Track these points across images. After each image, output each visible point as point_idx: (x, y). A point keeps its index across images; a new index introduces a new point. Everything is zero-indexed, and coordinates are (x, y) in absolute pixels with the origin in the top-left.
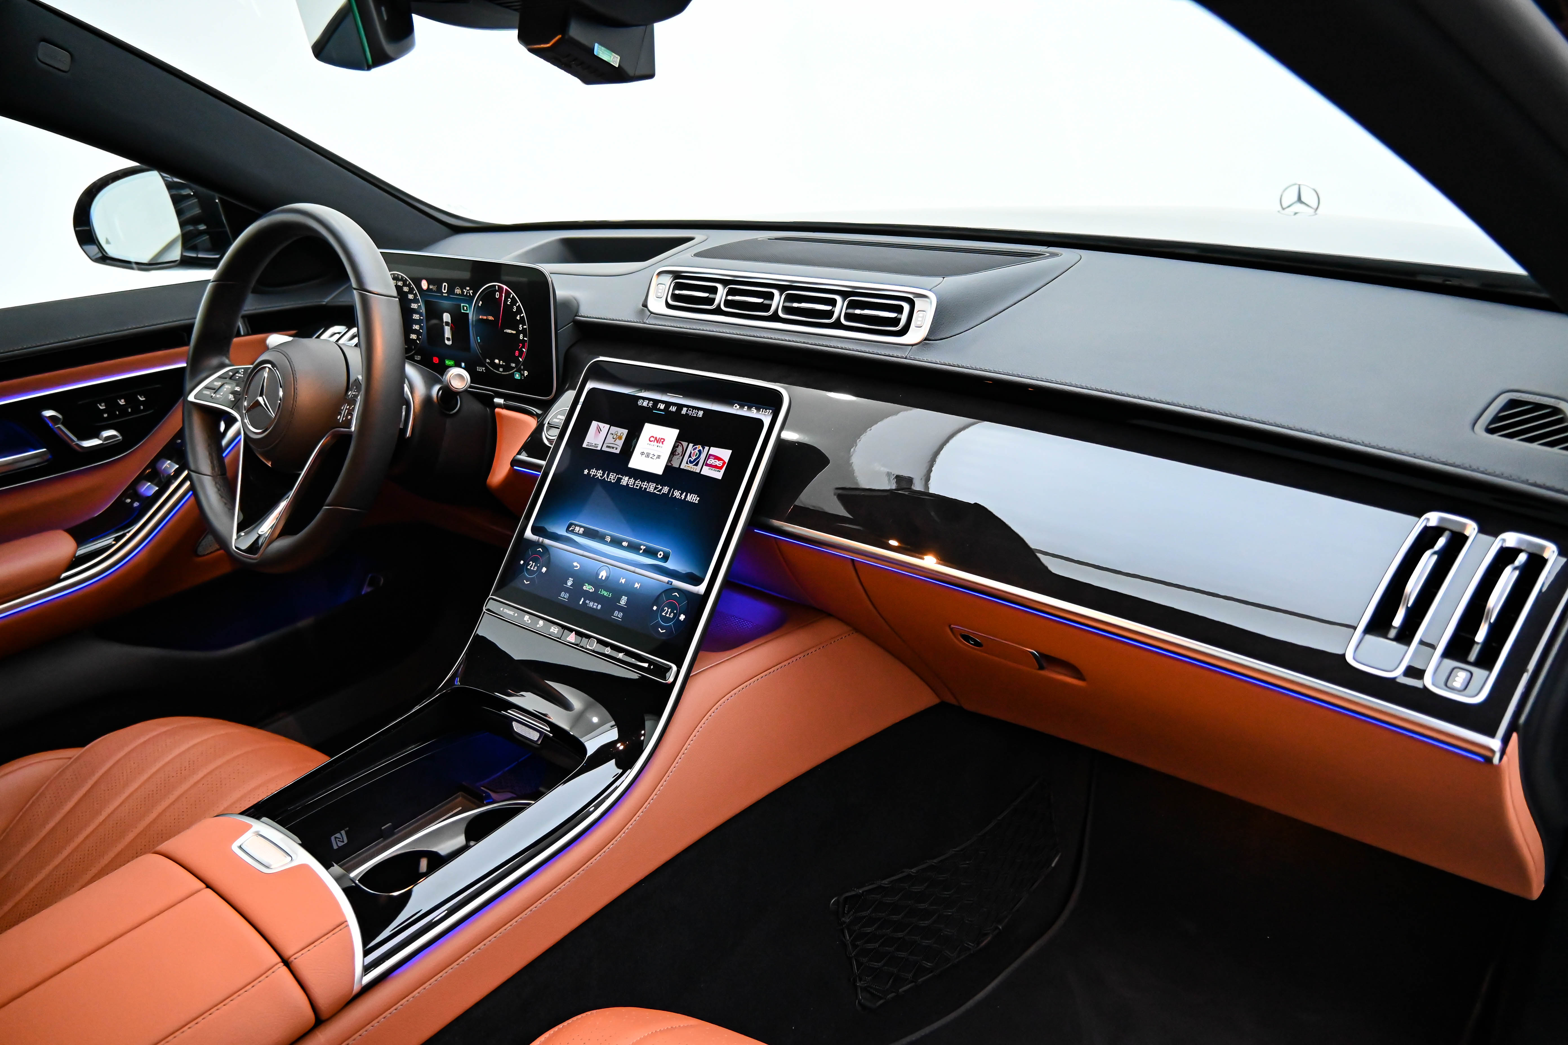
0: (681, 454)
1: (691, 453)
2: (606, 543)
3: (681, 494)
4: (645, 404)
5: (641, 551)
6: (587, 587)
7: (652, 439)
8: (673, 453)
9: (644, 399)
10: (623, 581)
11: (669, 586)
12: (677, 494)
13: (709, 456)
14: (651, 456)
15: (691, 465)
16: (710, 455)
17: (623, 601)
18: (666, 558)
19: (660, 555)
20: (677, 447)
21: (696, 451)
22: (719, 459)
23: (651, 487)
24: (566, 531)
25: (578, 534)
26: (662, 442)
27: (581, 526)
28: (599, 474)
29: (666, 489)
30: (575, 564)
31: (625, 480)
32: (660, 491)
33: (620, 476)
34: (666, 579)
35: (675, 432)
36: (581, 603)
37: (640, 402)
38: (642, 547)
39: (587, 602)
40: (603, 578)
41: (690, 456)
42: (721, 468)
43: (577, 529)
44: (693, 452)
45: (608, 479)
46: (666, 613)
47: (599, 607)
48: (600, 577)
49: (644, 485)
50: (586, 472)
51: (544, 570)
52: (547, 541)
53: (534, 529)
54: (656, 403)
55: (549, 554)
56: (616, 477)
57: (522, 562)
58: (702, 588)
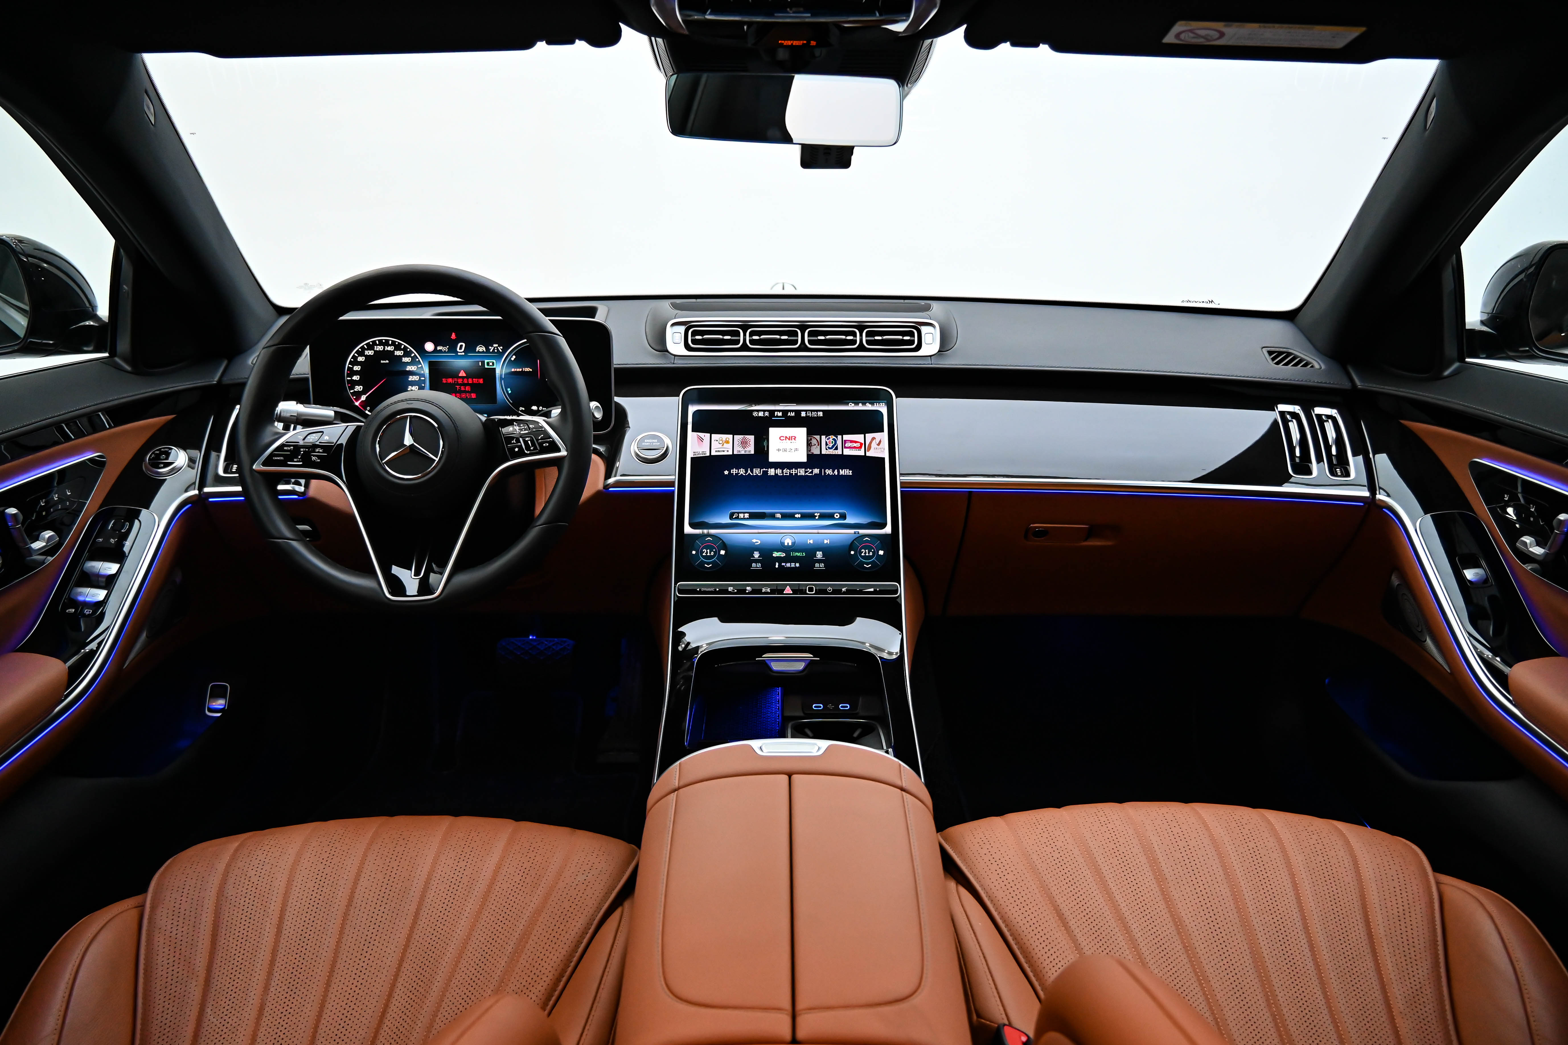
0: (817, 444)
1: (826, 442)
2: (778, 519)
3: (833, 472)
4: (761, 414)
5: (817, 518)
6: (776, 554)
7: (782, 438)
8: (809, 445)
9: (758, 411)
10: (811, 542)
11: (858, 535)
12: (829, 472)
13: (844, 442)
14: (788, 450)
15: (831, 450)
16: (845, 441)
17: (819, 555)
18: (843, 517)
19: (837, 516)
20: (811, 439)
21: (831, 440)
22: (856, 442)
23: (801, 472)
24: (730, 519)
25: (744, 519)
26: (794, 439)
27: (744, 513)
28: (742, 472)
29: (816, 471)
30: (754, 541)
31: (772, 472)
32: (812, 472)
33: (764, 469)
34: (852, 531)
35: (803, 431)
36: (777, 566)
37: (755, 414)
38: (816, 514)
39: (783, 564)
40: (790, 544)
41: (827, 444)
42: (860, 447)
43: (741, 516)
44: (828, 441)
45: (753, 473)
46: (865, 553)
47: (798, 565)
48: (786, 544)
49: (794, 471)
50: (726, 472)
51: (723, 552)
52: (712, 531)
53: (692, 525)
54: (772, 412)
55: (721, 540)
56: (760, 471)
57: (694, 552)
58: (888, 530)
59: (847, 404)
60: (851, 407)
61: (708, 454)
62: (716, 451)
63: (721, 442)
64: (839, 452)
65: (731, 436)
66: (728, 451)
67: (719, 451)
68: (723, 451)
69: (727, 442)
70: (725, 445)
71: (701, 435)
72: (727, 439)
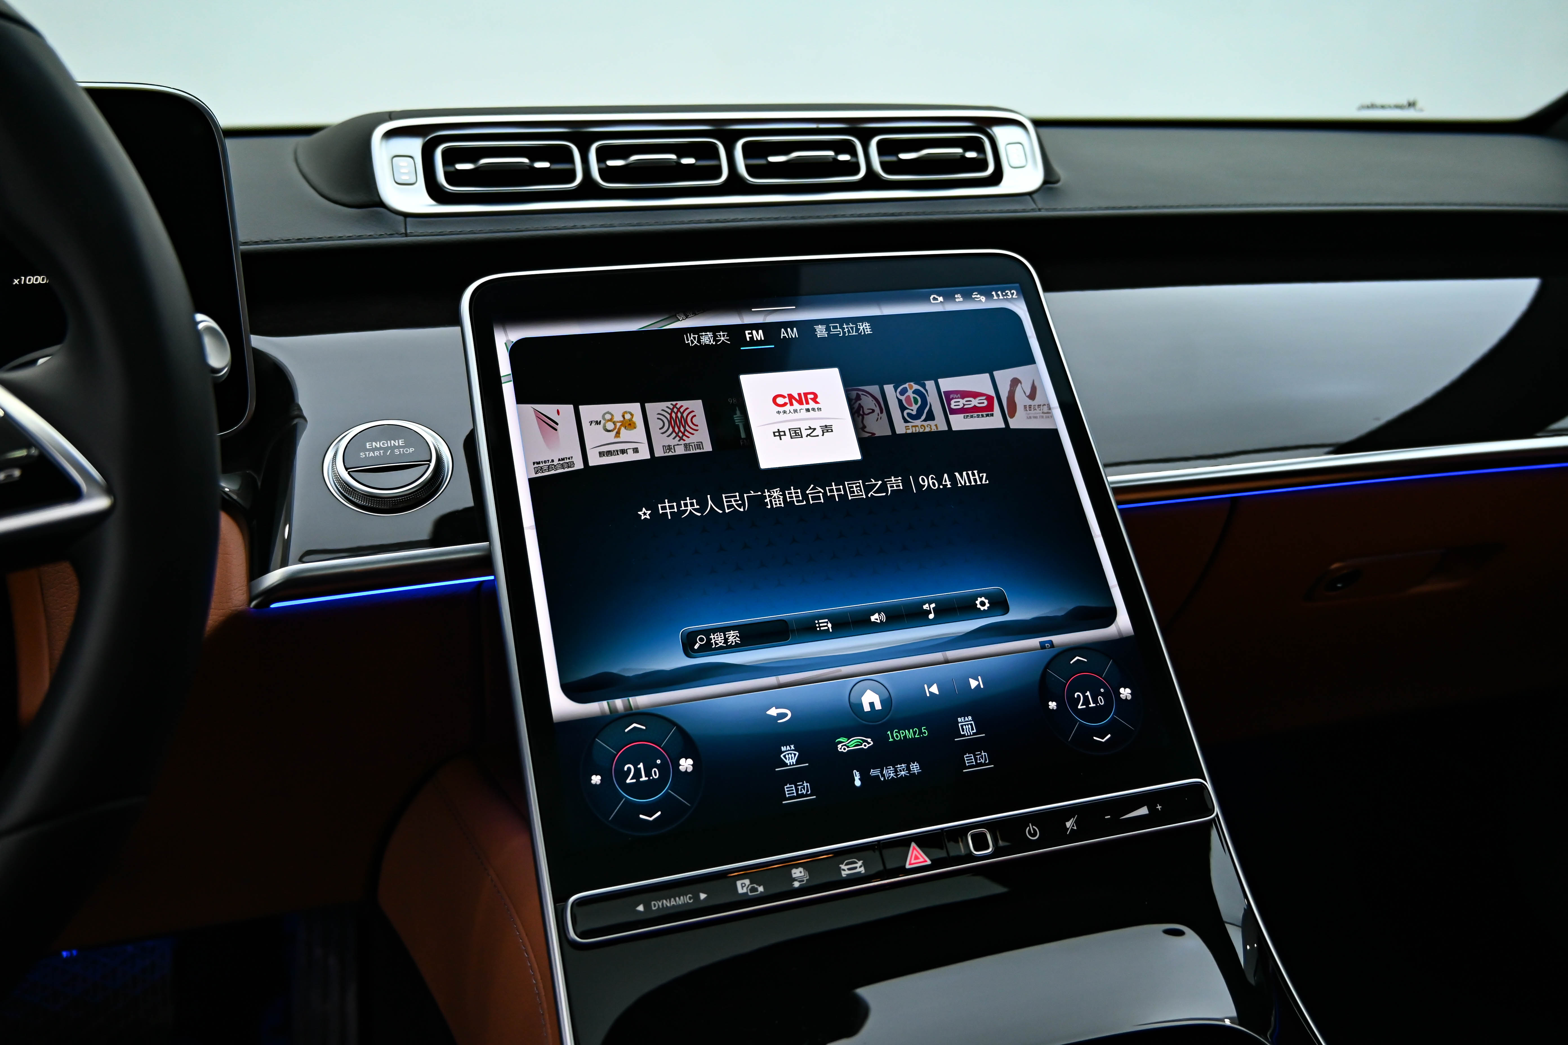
0: (877, 410)
1: (900, 401)
2: (825, 635)
3: (940, 480)
4: (707, 339)
5: (931, 616)
6: (846, 745)
7: (780, 401)
8: (857, 413)
9: (697, 330)
10: (934, 689)
11: (1050, 653)
12: (928, 482)
13: (946, 398)
14: (804, 433)
15: (918, 422)
16: (947, 394)
17: (967, 726)
18: (999, 604)
19: (983, 603)
20: (858, 398)
21: (910, 393)
22: (975, 395)
23: (856, 490)
24: (688, 655)
25: (728, 648)
26: (815, 400)
27: (724, 630)
28: (690, 506)
29: (895, 483)
30: (773, 712)
31: (774, 498)
32: (883, 488)
33: (753, 493)
34: (1034, 642)
35: (832, 375)
36: (858, 783)
37: (691, 340)
38: (926, 607)
39: (874, 772)
40: (878, 706)
41: (902, 408)
42: (989, 408)
43: (718, 639)
44: (903, 398)
45: (723, 509)
46: (1086, 701)
47: (915, 768)
48: (867, 708)
49: (834, 490)
50: (645, 514)
51: (686, 764)
52: (642, 701)
53: (571, 690)
54: (736, 332)
55: (674, 724)
56: (742, 498)
57: (596, 779)
58: (1123, 622)
59: (925, 299)
60: (937, 304)
61: (579, 465)
62: (601, 454)
63: (610, 426)
64: (938, 424)
65: (635, 407)
66: (636, 450)
67: (609, 453)
68: (623, 452)
69: (630, 425)
70: (625, 434)
71: (549, 409)
72: (628, 416)
